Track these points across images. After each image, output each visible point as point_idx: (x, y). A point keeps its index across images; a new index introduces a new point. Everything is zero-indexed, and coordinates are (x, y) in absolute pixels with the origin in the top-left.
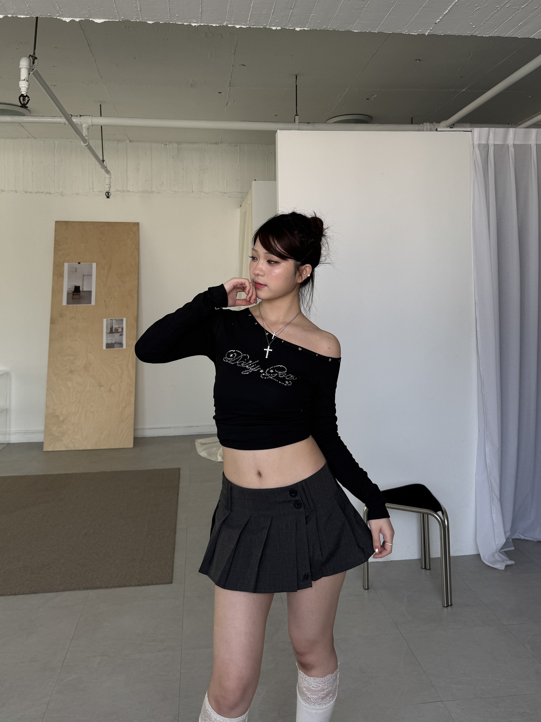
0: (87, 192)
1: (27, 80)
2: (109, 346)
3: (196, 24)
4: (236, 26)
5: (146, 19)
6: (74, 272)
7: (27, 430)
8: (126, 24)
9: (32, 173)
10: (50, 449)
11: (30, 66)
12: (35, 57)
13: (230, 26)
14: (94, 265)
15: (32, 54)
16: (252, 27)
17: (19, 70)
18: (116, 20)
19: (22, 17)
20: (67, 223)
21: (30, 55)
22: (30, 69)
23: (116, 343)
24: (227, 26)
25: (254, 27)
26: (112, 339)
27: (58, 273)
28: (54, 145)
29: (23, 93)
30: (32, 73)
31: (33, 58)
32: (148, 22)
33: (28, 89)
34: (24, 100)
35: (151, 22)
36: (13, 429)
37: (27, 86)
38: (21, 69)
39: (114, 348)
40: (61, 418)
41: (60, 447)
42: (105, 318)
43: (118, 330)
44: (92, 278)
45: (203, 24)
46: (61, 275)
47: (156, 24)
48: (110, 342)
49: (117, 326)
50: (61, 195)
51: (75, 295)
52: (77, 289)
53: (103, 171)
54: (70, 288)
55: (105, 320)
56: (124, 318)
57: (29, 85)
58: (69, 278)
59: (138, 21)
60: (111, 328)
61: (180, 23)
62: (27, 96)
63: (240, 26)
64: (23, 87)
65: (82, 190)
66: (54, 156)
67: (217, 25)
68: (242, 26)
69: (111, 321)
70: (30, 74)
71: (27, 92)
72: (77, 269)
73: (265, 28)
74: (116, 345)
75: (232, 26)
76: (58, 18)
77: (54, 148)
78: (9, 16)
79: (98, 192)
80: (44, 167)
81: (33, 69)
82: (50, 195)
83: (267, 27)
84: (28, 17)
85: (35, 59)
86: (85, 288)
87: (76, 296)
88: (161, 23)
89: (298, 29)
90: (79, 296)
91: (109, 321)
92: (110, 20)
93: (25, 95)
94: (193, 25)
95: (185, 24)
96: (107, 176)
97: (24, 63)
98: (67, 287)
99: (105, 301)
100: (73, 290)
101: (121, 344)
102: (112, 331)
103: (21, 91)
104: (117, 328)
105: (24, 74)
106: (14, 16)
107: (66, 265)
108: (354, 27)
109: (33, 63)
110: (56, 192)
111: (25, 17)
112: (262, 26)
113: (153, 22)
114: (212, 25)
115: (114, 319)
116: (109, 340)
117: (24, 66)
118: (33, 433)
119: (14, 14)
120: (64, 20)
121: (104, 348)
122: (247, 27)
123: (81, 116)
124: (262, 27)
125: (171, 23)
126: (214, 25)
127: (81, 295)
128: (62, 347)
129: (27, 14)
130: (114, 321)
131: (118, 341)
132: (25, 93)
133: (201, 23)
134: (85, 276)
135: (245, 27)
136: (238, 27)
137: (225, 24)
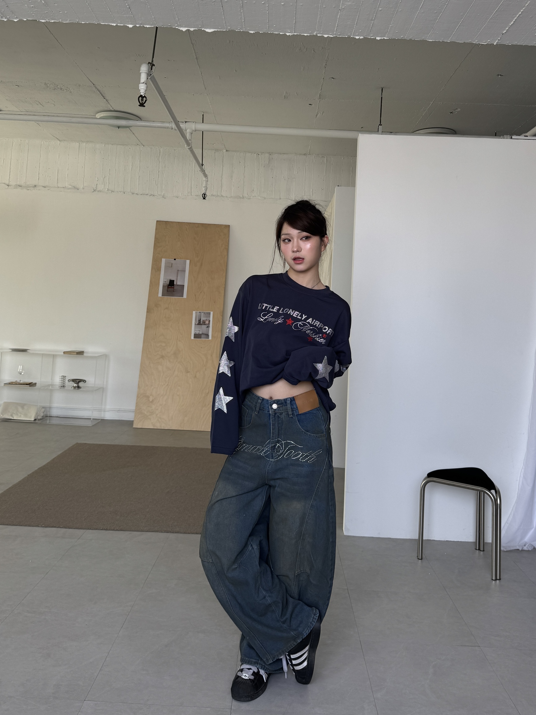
0: (185, 196)
1: (146, 83)
2: (197, 336)
3: (290, 34)
4: (324, 35)
5: (249, 30)
6: (169, 267)
7: (120, 409)
8: (232, 32)
9: (139, 177)
10: (139, 426)
11: (149, 72)
12: (153, 64)
13: (319, 36)
14: (188, 262)
15: (151, 62)
16: (338, 36)
17: (140, 74)
18: (224, 30)
19: (148, 26)
20: (166, 222)
21: (149, 63)
22: (149, 75)
23: (202, 334)
24: (316, 35)
25: (340, 36)
26: (199, 330)
27: (156, 268)
28: (160, 153)
29: (142, 94)
30: (149, 77)
31: (152, 65)
32: (250, 32)
33: (146, 91)
34: (142, 100)
35: (252, 32)
36: (108, 407)
37: (145, 89)
38: (141, 74)
39: (201, 338)
40: (151, 399)
41: (148, 425)
42: (194, 311)
43: (205, 322)
44: (185, 272)
45: (296, 34)
46: (159, 269)
47: (257, 33)
48: (197, 332)
49: (205, 319)
50: (163, 197)
51: (170, 287)
52: (172, 283)
53: (201, 174)
54: (165, 282)
55: (194, 312)
56: (211, 311)
57: (147, 87)
58: (165, 272)
59: (241, 31)
60: (199, 320)
61: (276, 33)
62: (145, 97)
63: (328, 36)
64: (142, 89)
65: (182, 194)
66: (159, 162)
67: (308, 35)
68: (330, 36)
69: (200, 313)
70: (148, 79)
71: (145, 94)
72: (173, 265)
73: (349, 37)
74: (202, 336)
75: (321, 35)
76: (176, 28)
77: (160, 155)
78: (138, 26)
79: (196, 196)
80: (150, 171)
81: (151, 75)
82: (153, 197)
83: (352, 36)
84: (152, 26)
85: (153, 66)
86: (178, 282)
87: (170, 289)
88: (261, 32)
89: (378, 38)
90: (173, 289)
91: (198, 313)
92: (219, 30)
93: (143, 96)
94: (288, 34)
95: (281, 33)
96: (204, 179)
97: (144, 69)
98: (163, 281)
99: (195, 295)
100: (169, 283)
101: (207, 336)
102: (200, 323)
103: (141, 92)
104: (205, 320)
105: (143, 77)
106: (142, 26)
107: (163, 260)
108: (429, 37)
109: (151, 69)
110: (159, 195)
111: (150, 26)
112: (347, 35)
113: (254, 32)
114: (303, 34)
115: (202, 312)
116: (197, 331)
117: (144, 71)
118: (125, 411)
119: (141, 24)
120: (181, 30)
121: (192, 338)
122: (334, 36)
123: (186, 122)
124: (347, 37)
125: (269, 32)
126: (306, 35)
127: (175, 288)
128: (156, 334)
129: (151, 25)
130: (202, 313)
131: (205, 332)
132: (144, 94)
133: (294, 33)
134: (179, 271)
135: (332, 36)
136: (326, 36)
137: (315, 34)
